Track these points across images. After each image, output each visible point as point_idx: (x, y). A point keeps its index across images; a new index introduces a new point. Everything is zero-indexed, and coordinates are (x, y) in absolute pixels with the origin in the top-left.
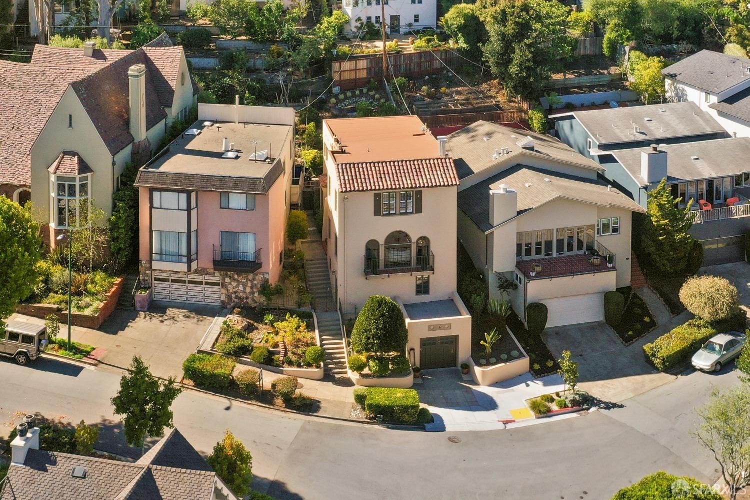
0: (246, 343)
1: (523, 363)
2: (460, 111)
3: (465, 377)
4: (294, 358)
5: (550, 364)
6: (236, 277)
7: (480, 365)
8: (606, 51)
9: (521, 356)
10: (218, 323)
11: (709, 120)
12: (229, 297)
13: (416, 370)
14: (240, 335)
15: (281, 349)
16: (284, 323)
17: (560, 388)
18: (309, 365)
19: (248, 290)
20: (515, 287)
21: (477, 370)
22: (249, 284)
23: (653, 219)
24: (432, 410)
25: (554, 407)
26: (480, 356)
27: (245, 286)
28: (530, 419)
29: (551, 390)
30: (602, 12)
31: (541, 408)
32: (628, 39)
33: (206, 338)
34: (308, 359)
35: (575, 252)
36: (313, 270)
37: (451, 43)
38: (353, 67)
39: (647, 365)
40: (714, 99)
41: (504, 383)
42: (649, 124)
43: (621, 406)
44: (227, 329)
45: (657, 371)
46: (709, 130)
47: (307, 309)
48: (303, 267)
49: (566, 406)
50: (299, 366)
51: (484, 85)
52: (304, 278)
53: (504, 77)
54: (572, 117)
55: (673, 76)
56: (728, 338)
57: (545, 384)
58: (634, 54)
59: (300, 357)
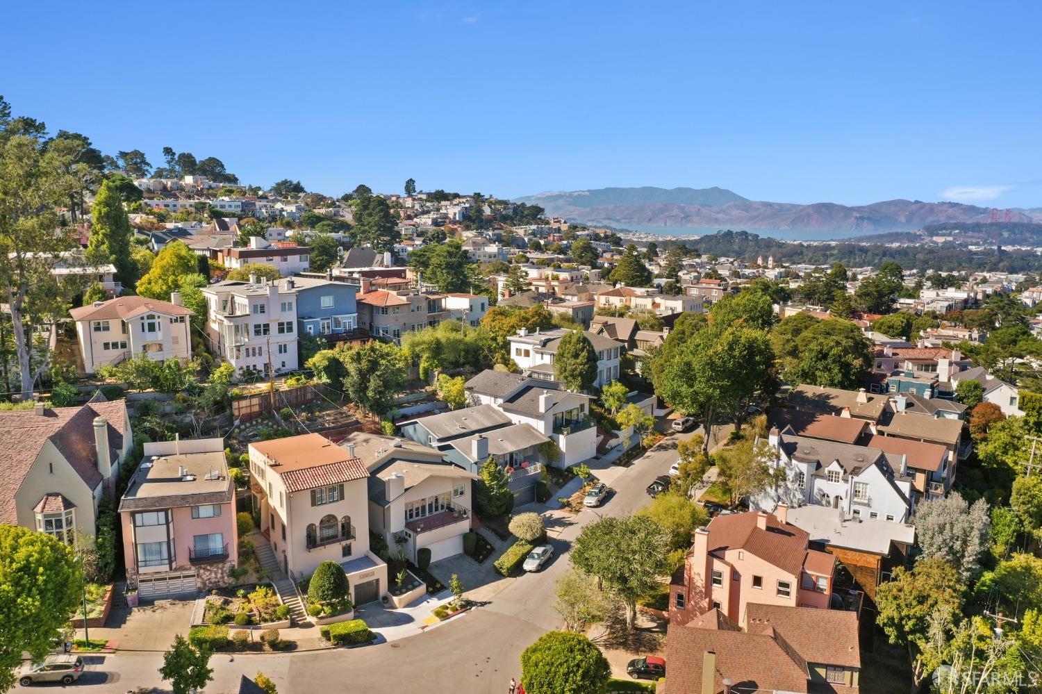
0: (228, 613)
1: (423, 588)
2: (333, 428)
3: (386, 605)
4: (267, 617)
5: (438, 586)
6: (209, 568)
7: (396, 595)
8: (422, 376)
9: (420, 584)
10: (201, 604)
11: (501, 415)
12: (204, 584)
13: (354, 607)
14: (223, 609)
15: (255, 612)
16: (255, 594)
17: (450, 599)
18: (279, 619)
19: (219, 575)
20: (406, 540)
21: (395, 599)
22: (220, 571)
23: (486, 482)
24: (374, 630)
25: (449, 612)
26: (394, 588)
27: (216, 573)
28: (437, 623)
29: (445, 602)
30: (417, 349)
31: (442, 614)
32: (436, 367)
33: (195, 616)
34: (279, 614)
35: (440, 511)
36: (262, 554)
37: (316, 380)
38: (248, 405)
39: (498, 574)
40: (500, 401)
41: (413, 603)
42: (465, 422)
43: (490, 603)
44: (210, 607)
45: (504, 577)
46: (502, 421)
47: (267, 581)
48: (254, 552)
49: (457, 610)
50: (273, 621)
51: (345, 408)
52: (257, 560)
53: (362, 399)
54: (416, 423)
55: (470, 389)
56: (543, 549)
57: (439, 599)
58: (442, 376)
59: (271, 615)
